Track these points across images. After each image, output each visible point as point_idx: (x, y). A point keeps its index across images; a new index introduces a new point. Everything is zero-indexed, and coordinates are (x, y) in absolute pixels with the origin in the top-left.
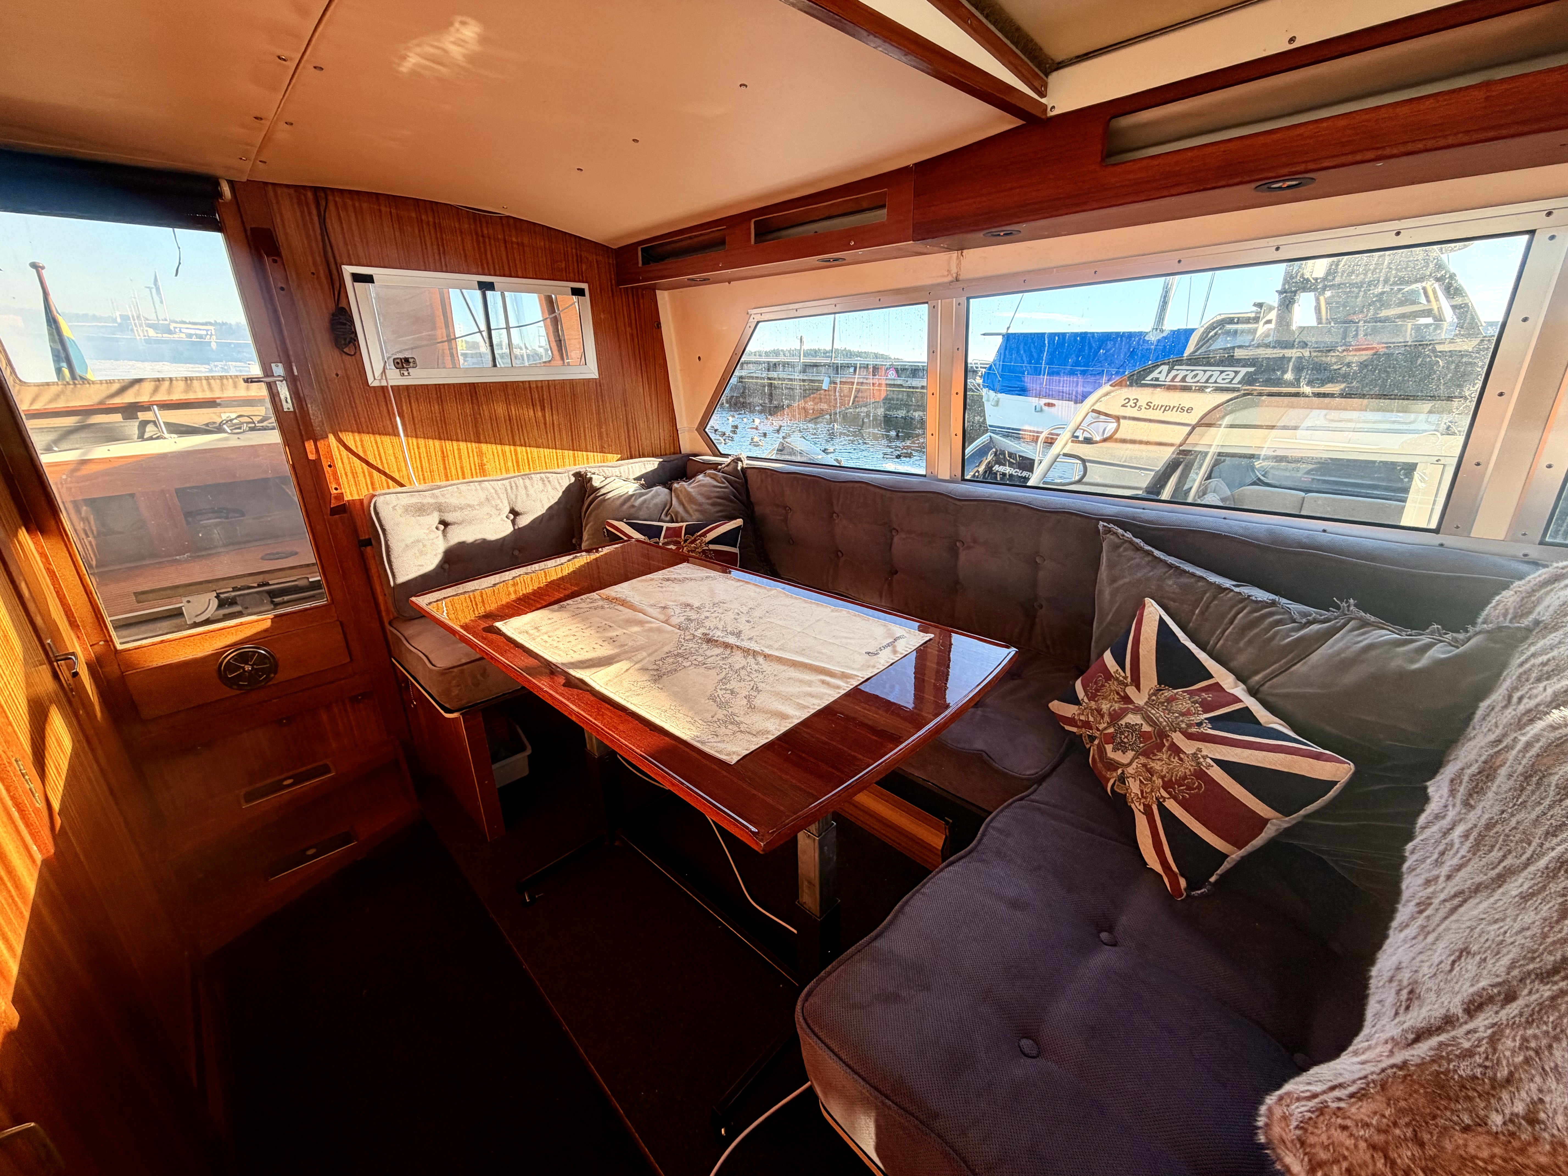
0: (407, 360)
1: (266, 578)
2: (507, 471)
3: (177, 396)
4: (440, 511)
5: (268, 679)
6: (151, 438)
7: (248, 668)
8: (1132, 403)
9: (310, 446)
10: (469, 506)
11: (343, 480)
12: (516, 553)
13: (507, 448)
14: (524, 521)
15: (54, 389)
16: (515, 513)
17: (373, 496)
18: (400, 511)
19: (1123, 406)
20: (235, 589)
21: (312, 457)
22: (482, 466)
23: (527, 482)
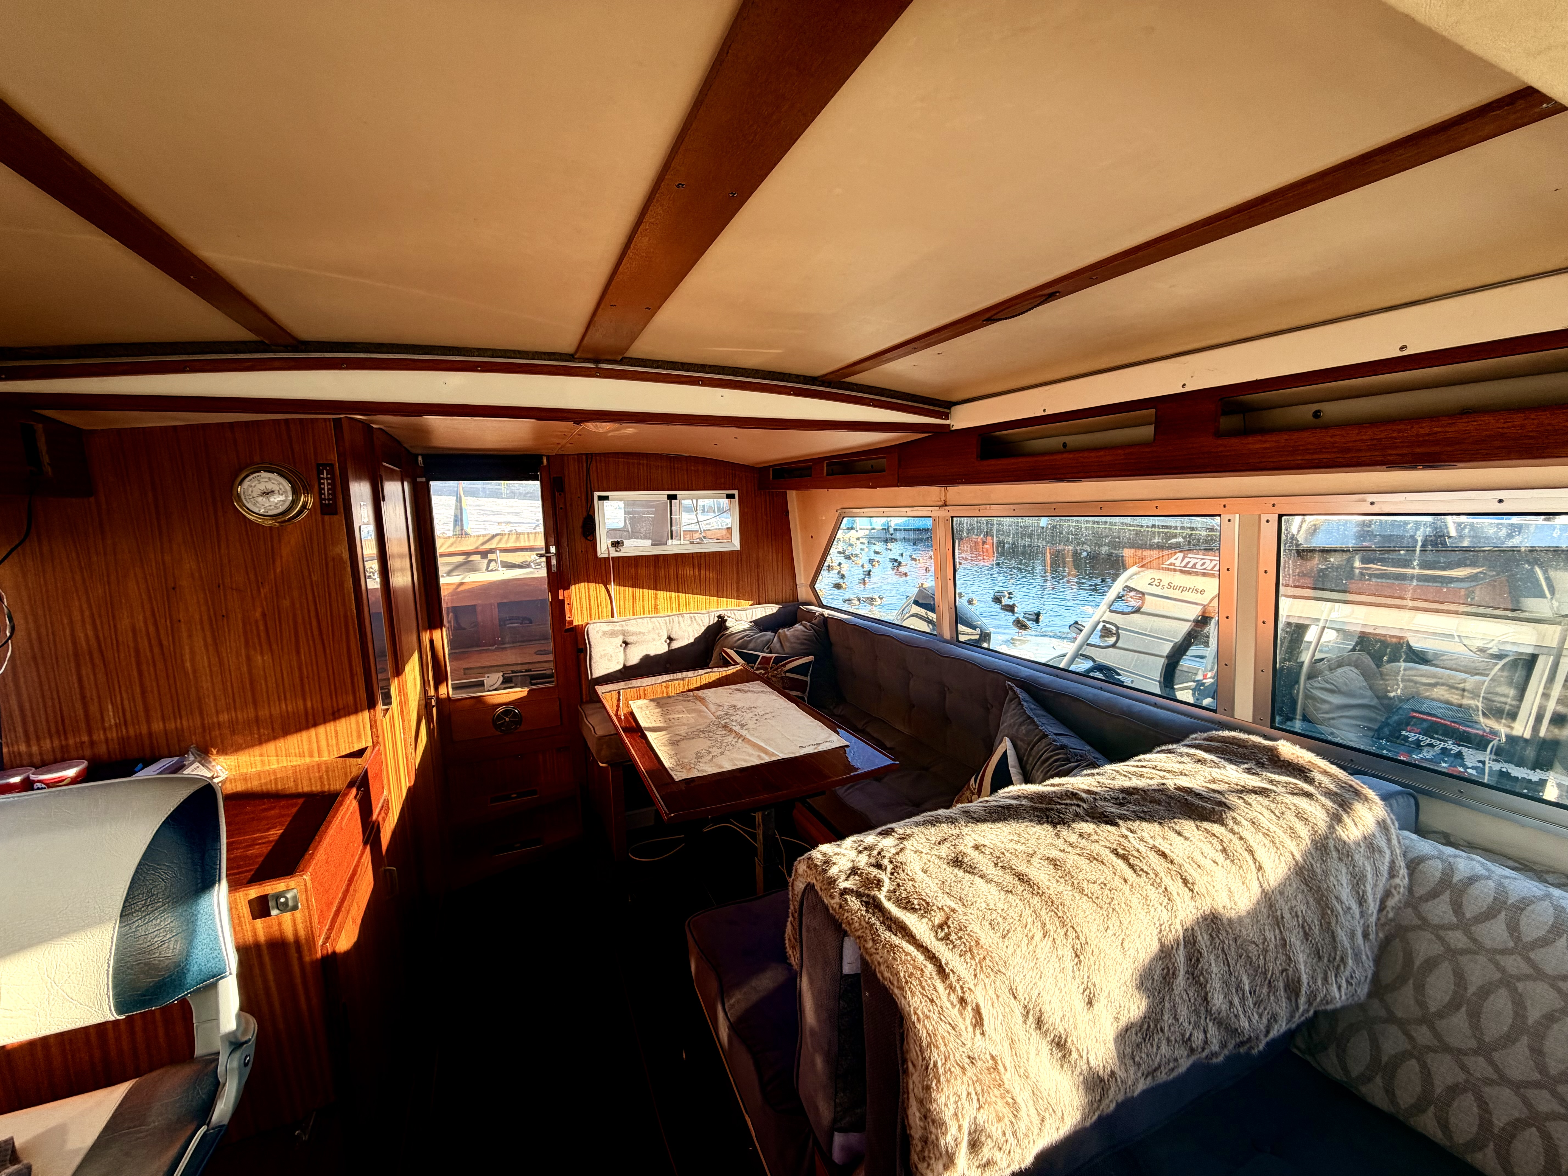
0: (618, 543)
1: (531, 667)
2: (671, 609)
3: (511, 544)
4: (624, 635)
5: (516, 728)
6: (492, 570)
7: (507, 719)
8: (1156, 582)
9: (561, 592)
10: (641, 633)
11: (575, 612)
12: (668, 666)
13: (673, 594)
14: (675, 645)
15: (452, 540)
16: (671, 639)
17: (588, 624)
18: (600, 634)
19: (1150, 584)
20: (513, 672)
21: (561, 598)
22: (656, 606)
23: (681, 618)
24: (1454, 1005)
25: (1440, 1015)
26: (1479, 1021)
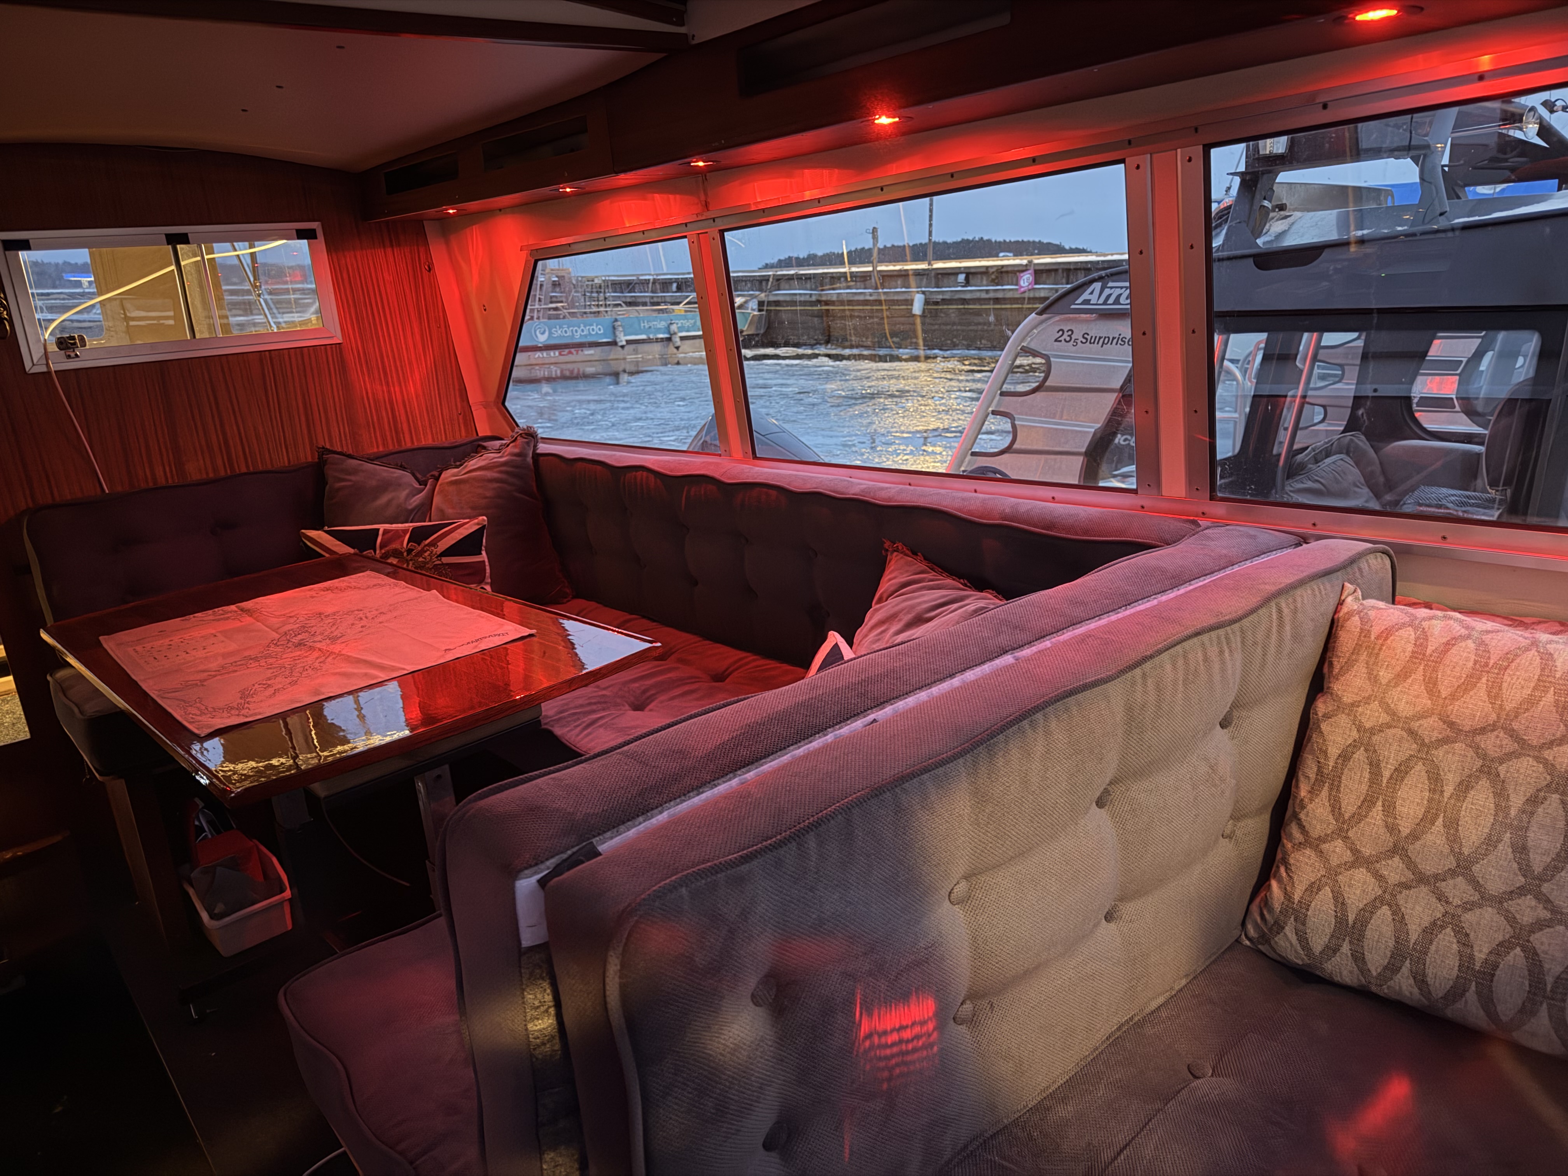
0: (72, 339)
8: (1066, 336)
19: (1056, 340)
24: (1427, 819)
25: (1414, 836)
26: (1457, 830)
